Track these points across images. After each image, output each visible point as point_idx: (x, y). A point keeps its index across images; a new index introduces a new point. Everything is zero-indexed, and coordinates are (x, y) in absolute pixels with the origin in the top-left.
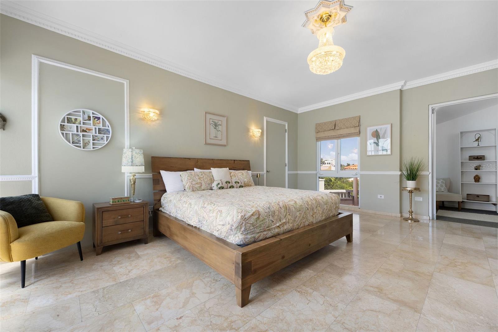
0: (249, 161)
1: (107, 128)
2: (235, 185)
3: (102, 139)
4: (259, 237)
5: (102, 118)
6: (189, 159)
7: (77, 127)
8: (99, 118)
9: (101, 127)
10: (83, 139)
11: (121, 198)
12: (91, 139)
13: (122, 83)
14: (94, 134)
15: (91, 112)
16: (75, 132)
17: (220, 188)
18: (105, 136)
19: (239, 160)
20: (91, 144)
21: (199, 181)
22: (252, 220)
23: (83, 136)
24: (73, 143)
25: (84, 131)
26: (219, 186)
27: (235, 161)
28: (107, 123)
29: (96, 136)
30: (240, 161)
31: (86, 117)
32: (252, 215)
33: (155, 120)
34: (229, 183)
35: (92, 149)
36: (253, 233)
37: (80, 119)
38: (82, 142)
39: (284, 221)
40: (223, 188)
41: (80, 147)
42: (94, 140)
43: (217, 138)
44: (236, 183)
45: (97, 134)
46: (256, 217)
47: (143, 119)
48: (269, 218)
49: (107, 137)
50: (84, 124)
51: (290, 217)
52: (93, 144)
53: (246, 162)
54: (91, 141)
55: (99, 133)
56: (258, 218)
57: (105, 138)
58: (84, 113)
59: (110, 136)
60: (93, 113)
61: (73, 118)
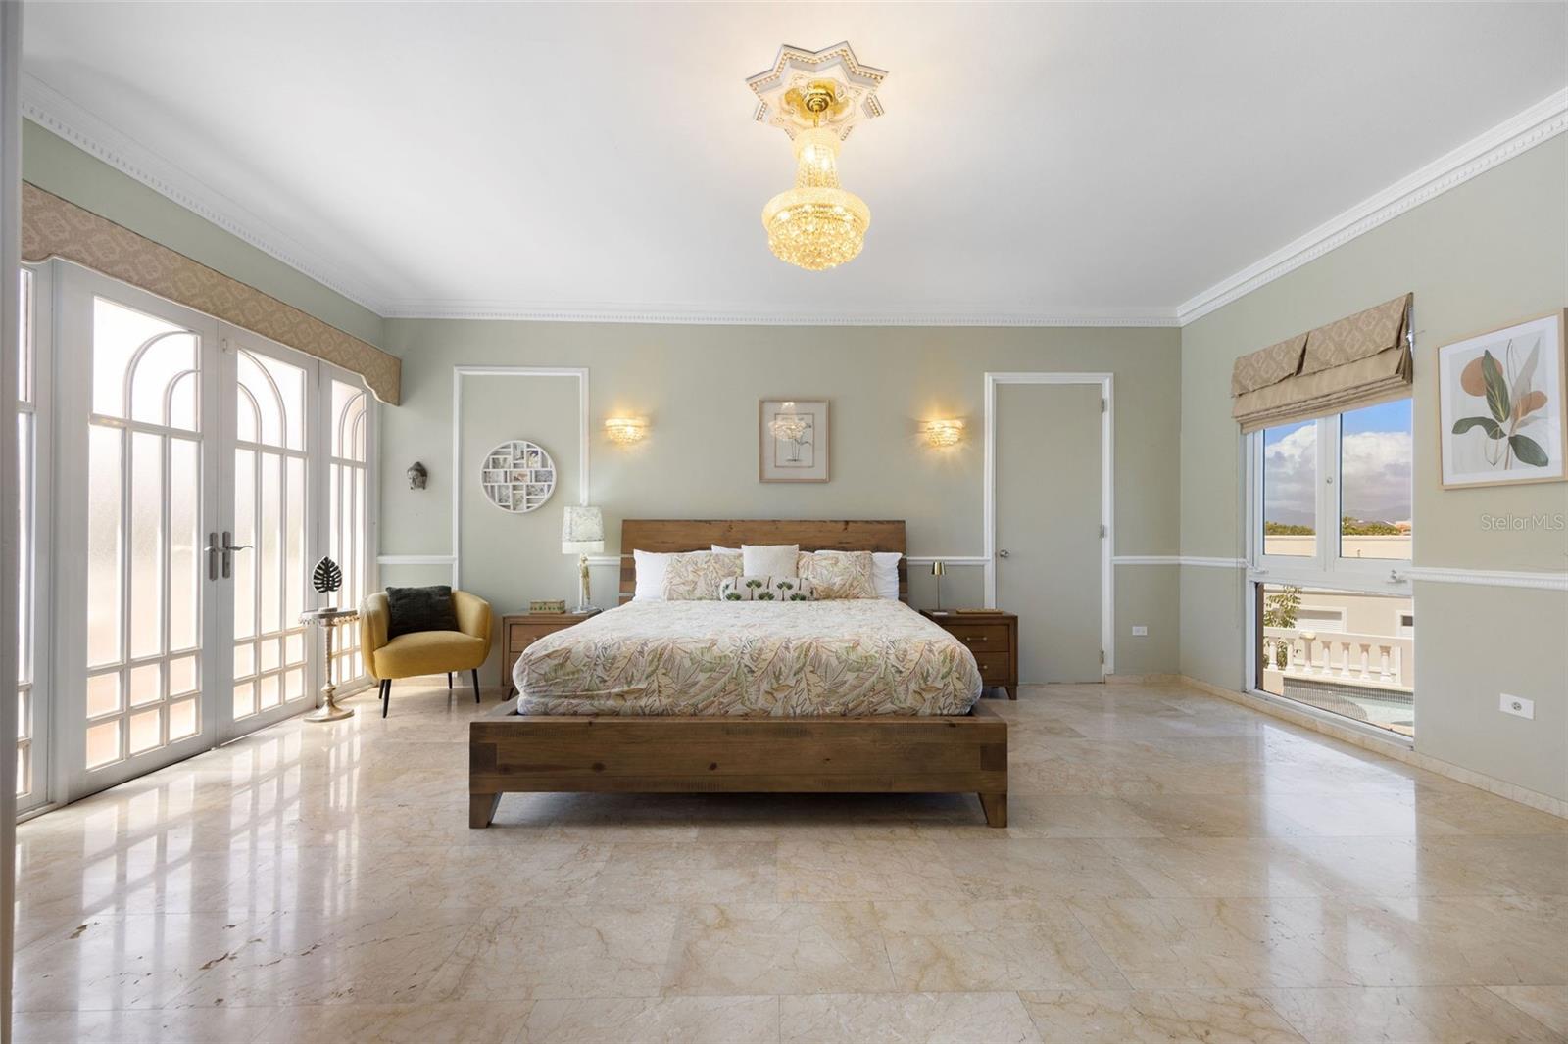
0: (904, 522)
1: (549, 469)
2: (774, 590)
3: (542, 490)
4: (555, 707)
5: (542, 454)
6: (709, 522)
7: (506, 472)
8: (536, 453)
9: (540, 469)
10: (514, 494)
12: (524, 492)
13: (575, 377)
14: (529, 483)
15: (526, 443)
16: (502, 483)
17: (729, 598)
18: (546, 483)
19: (862, 521)
20: (525, 501)
21: (691, 577)
22: (545, 667)
23: (515, 487)
24: (500, 501)
25: (516, 479)
26: (728, 592)
27: (850, 524)
28: (550, 462)
29: (533, 486)
30: (867, 522)
31: (519, 455)
32: (548, 656)
33: (635, 441)
34: (759, 585)
35: (526, 511)
36: (545, 694)
37: (510, 458)
38: (510, 500)
39: (642, 686)
40: (738, 598)
41: (507, 507)
42: (529, 494)
43: (797, 464)
44: (780, 586)
45: (534, 483)
46: (556, 662)
47: (613, 442)
48: (595, 670)
49: (549, 486)
50: (515, 466)
51: (665, 680)
52: (529, 501)
53: (891, 526)
54: (526, 497)
55: (536, 481)
56: (562, 665)
57: (546, 488)
58: (515, 446)
59: (553, 483)
60: (529, 446)
61: (501, 458)
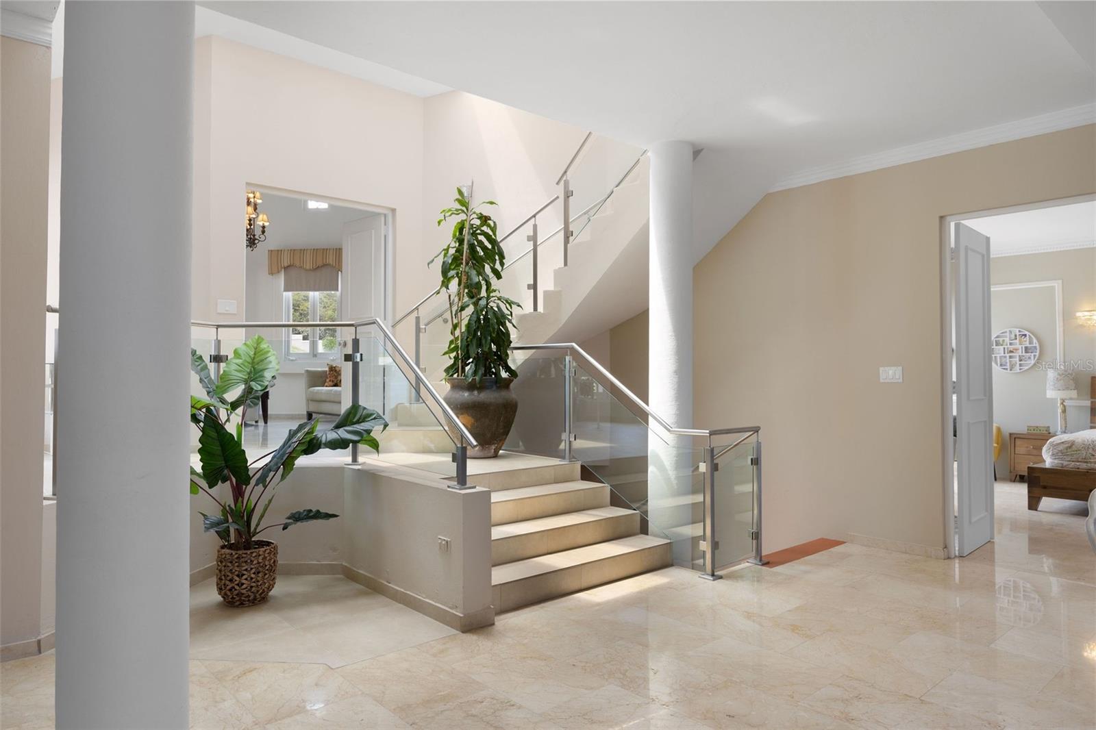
1: (1034, 345)
3: (1030, 358)
4: (1068, 465)
5: (1029, 336)
7: (1004, 348)
8: (1025, 335)
9: (1028, 345)
10: (1010, 361)
11: (1037, 427)
12: (1018, 359)
13: (1052, 286)
14: (1020, 354)
15: (1018, 330)
16: (1003, 354)
18: (1033, 354)
20: (1018, 365)
22: (1061, 448)
23: (1010, 357)
24: (1001, 365)
25: (1011, 352)
28: (1035, 340)
29: (1023, 356)
31: (1013, 337)
32: (1063, 443)
35: (1019, 371)
36: (1062, 459)
37: (1007, 340)
38: (1008, 364)
41: (1007, 369)
42: (1020, 360)
45: (1024, 354)
46: (1067, 445)
47: (1082, 327)
48: (1088, 450)
49: (1035, 356)
50: (1011, 344)
52: (1020, 365)
54: (1018, 363)
56: (1070, 447)
57: (1032, 358)
58: (1011, 332)
59: (1037, 354)
60: (1020, 331)
61: (1001, 339)
